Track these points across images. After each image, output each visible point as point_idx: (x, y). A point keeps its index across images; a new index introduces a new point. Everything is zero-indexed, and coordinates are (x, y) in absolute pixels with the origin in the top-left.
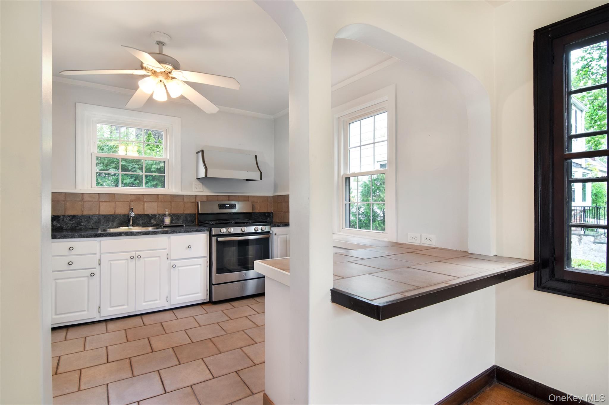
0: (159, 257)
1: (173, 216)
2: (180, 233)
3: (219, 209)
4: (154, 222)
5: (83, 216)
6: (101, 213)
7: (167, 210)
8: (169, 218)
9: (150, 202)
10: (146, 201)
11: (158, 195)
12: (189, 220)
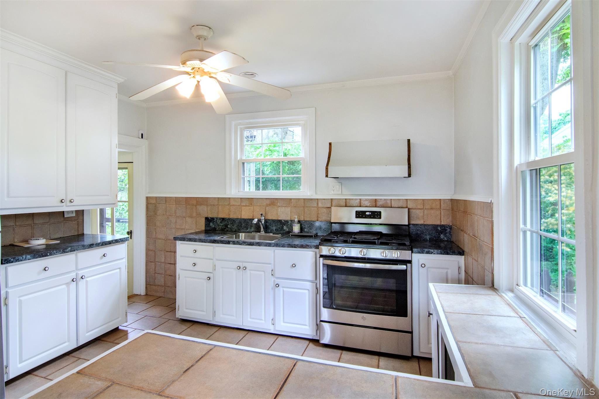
0: (264, 271)
3: (356, 217)
4: (286, 229)
9: (284, 206)
10: (279, 205)
11: (291, 199)
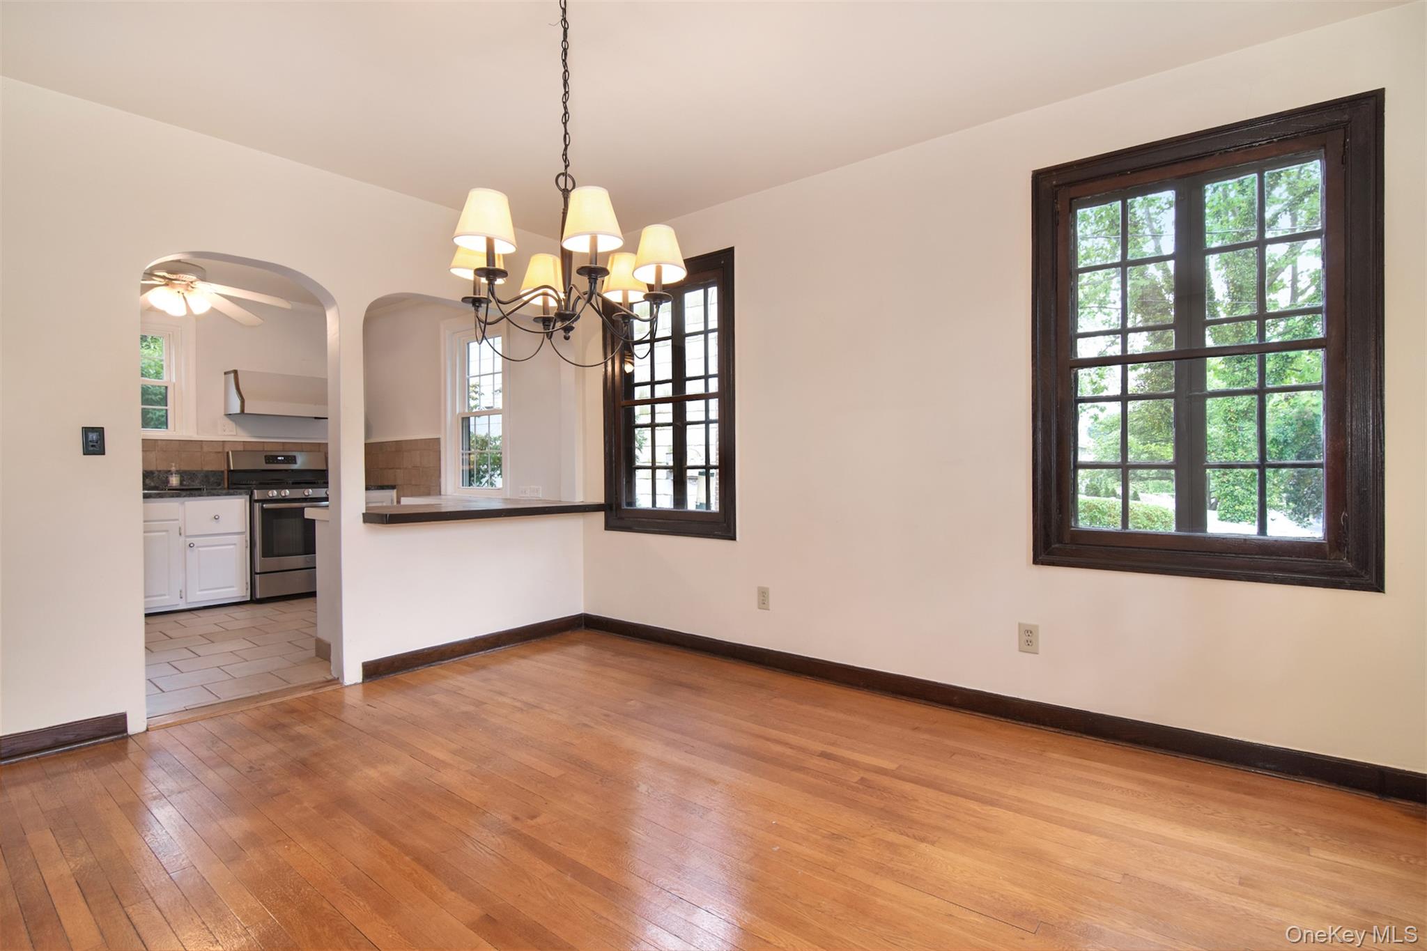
0: (167, 531)
2: (200, 496)
3: (266, 463)
4: (150, 484)
7: (173, 464)
8: (178, 476)
11: (156, 441)
12: (212, 479)
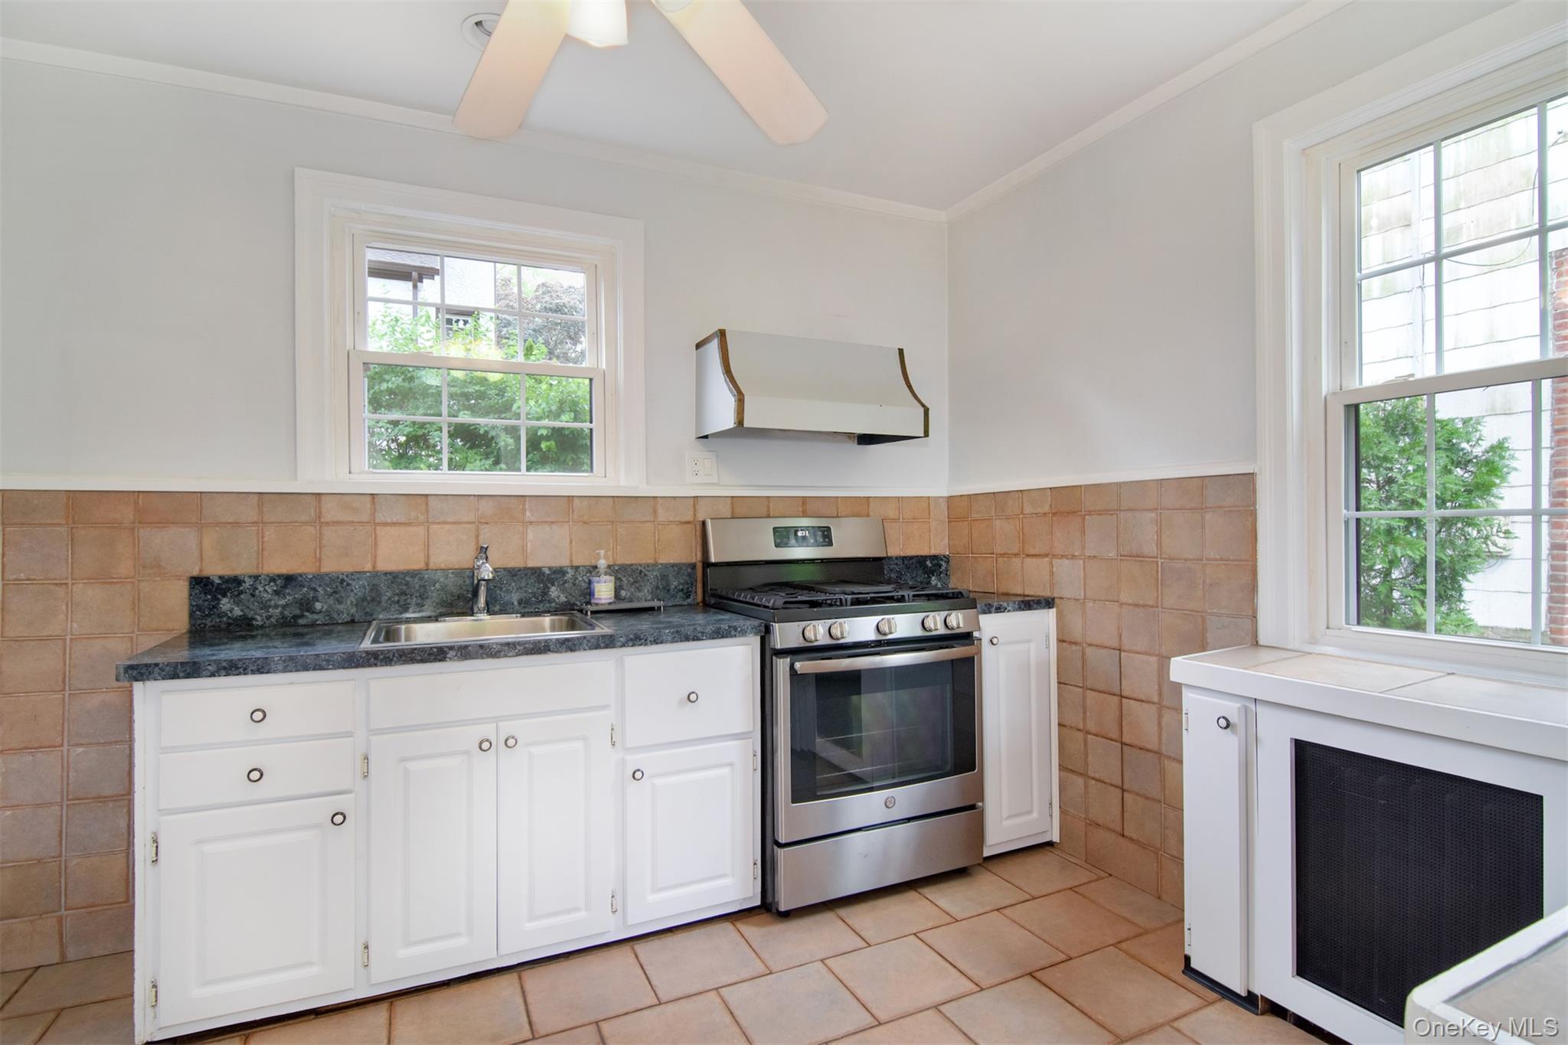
0: (583, 737)
1: (620, 573)
2: (657, 643)
3: (777, 545)
4: (558, 597)
5: (319, 577)
6: (384, 566)
7: (602, 552)
8: (610, 582)
9: (546, 522)
10: (533, 519)
11: (570, 498)
12: (673, 587)
